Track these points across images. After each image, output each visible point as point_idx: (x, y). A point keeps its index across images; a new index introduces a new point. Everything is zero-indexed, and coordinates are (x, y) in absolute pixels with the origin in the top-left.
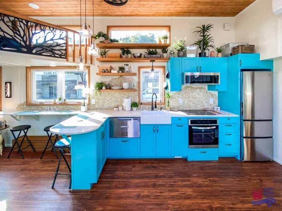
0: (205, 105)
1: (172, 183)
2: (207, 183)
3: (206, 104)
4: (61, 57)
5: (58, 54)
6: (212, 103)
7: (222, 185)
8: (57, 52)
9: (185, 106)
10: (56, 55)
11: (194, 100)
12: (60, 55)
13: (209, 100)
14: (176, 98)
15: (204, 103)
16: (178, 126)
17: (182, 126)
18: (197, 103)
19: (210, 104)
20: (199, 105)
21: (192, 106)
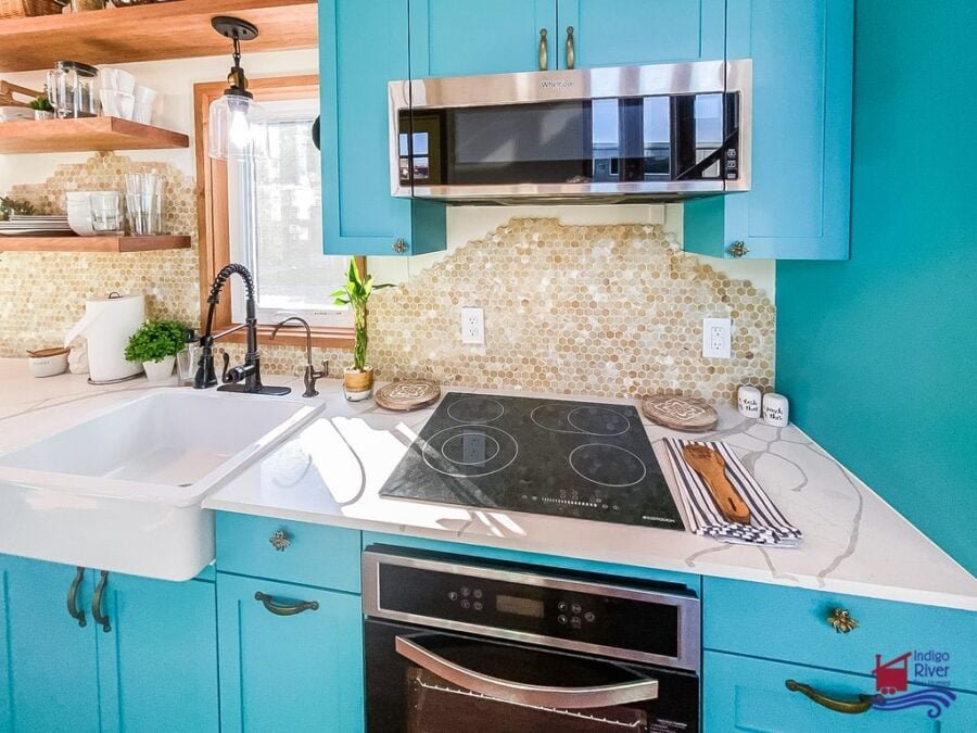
0: (662, 368)
6: (725, 353)
9: (507, 366)
11: (572, 326)
13: (698, 332)
14: (441, 301)
15: (655, 352)
16: (268, 600)
17: (302, 606)
18: (594, 350)
19: (706, 361)
20: (610, 365)
21: (555, 370)
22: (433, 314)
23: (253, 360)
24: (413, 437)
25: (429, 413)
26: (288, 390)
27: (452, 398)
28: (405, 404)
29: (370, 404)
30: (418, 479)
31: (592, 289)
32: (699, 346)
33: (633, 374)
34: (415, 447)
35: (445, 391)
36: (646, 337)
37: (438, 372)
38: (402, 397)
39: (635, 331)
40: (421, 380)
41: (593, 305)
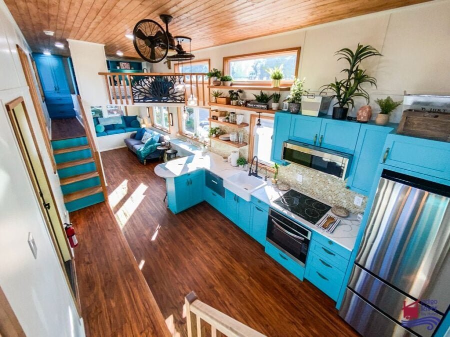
0: (343, 202)
1: (217, 252)
2: (242, 277)
3: (345, 201)
4: (181, 103)
5: (178, 100)
6: (359, 205)
7: (252, 291)
8: (178, 98)
9: (306, 189)
10: (177, 101)
11: (322, 186)
12: (181, 100)
13: (354, 198)
14: (294, 171)
15: (342, 198)
16: (257, 208)
17: (261, 210)
18: (327, 193)
19: (354, 205)
20: (330, 197)
21: (317, 193)
22: (292, 173)
23: (256, 171)
24: (282, 195)
25: (286, 192)
26: (262, 178)
27: (292, 190)
28: (282, 189)
29: (276, 186)
30: (278, 202)
31: (329, 180)
32: (353, 201)
33: (335, 201)
34: (281, 197)
35: (291, 188)
36: (340, 194)
37: (291, 184)
38: (281, 187)
39: (338, 192)
40: (287, 184)
41: (329, 183)
